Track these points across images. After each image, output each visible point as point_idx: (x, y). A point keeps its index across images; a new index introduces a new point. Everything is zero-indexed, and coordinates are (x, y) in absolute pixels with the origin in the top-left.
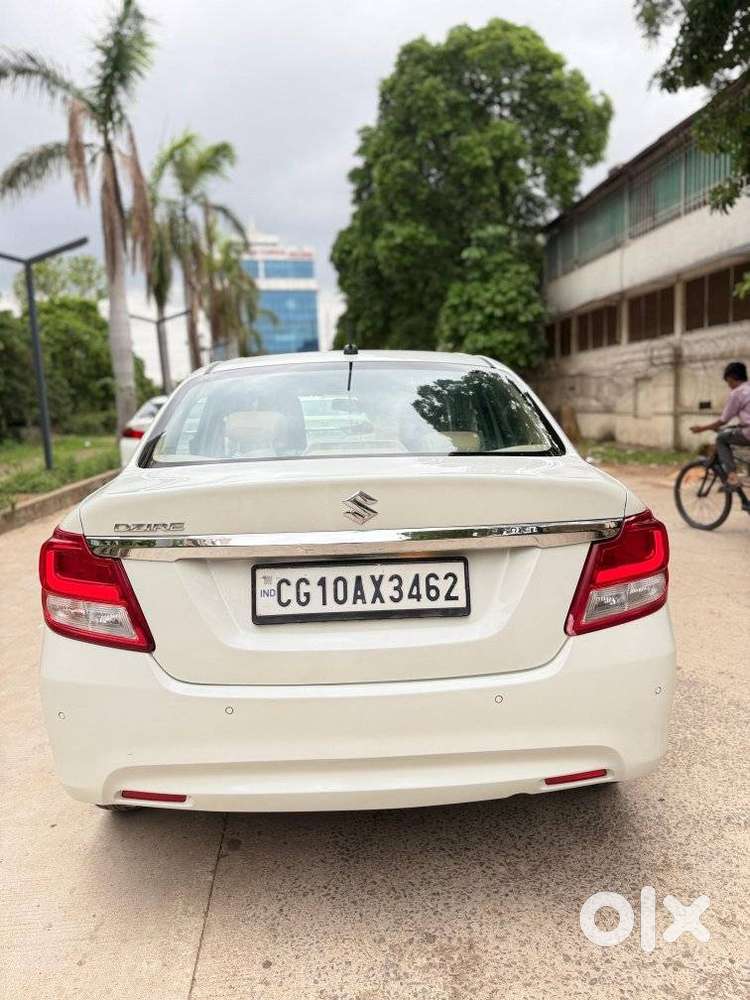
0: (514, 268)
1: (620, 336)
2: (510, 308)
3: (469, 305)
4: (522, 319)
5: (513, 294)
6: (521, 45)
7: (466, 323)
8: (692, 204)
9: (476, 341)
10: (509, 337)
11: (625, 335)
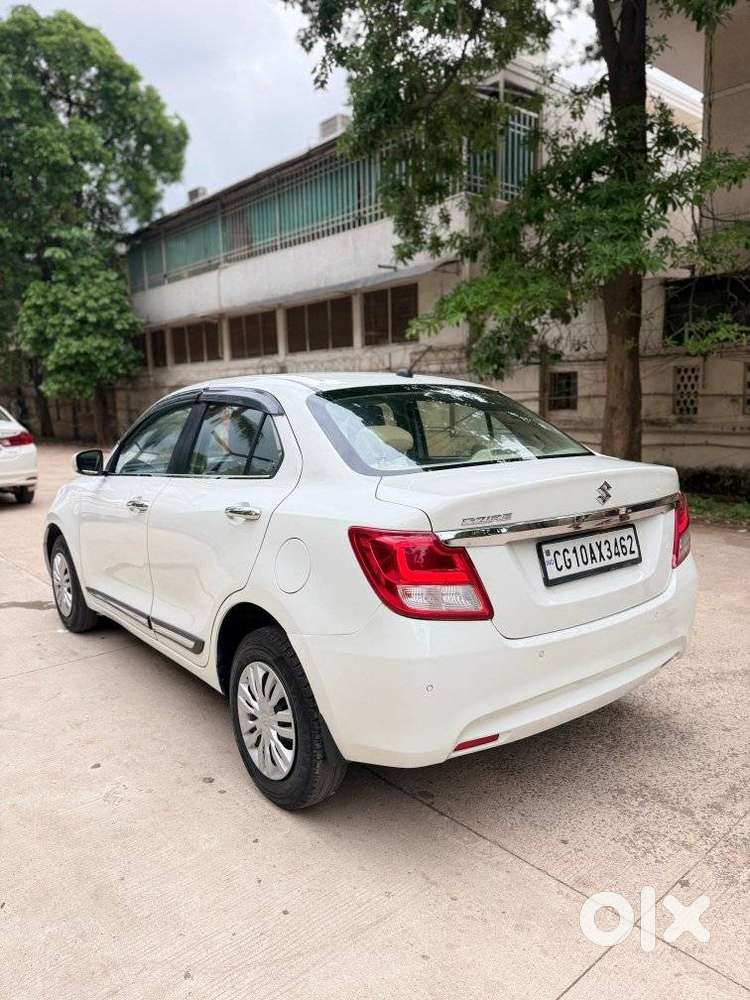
0: (102, 274)
1: (223, 353)
2: (105, 315)
3: (55, 307)
4: (118, 327)
5: (106, 300)
6: (96, 48)
7: (54, 326)
8: (288, 240)
9: (67, 347)
10: (106, 344)
11: (227, 353)
